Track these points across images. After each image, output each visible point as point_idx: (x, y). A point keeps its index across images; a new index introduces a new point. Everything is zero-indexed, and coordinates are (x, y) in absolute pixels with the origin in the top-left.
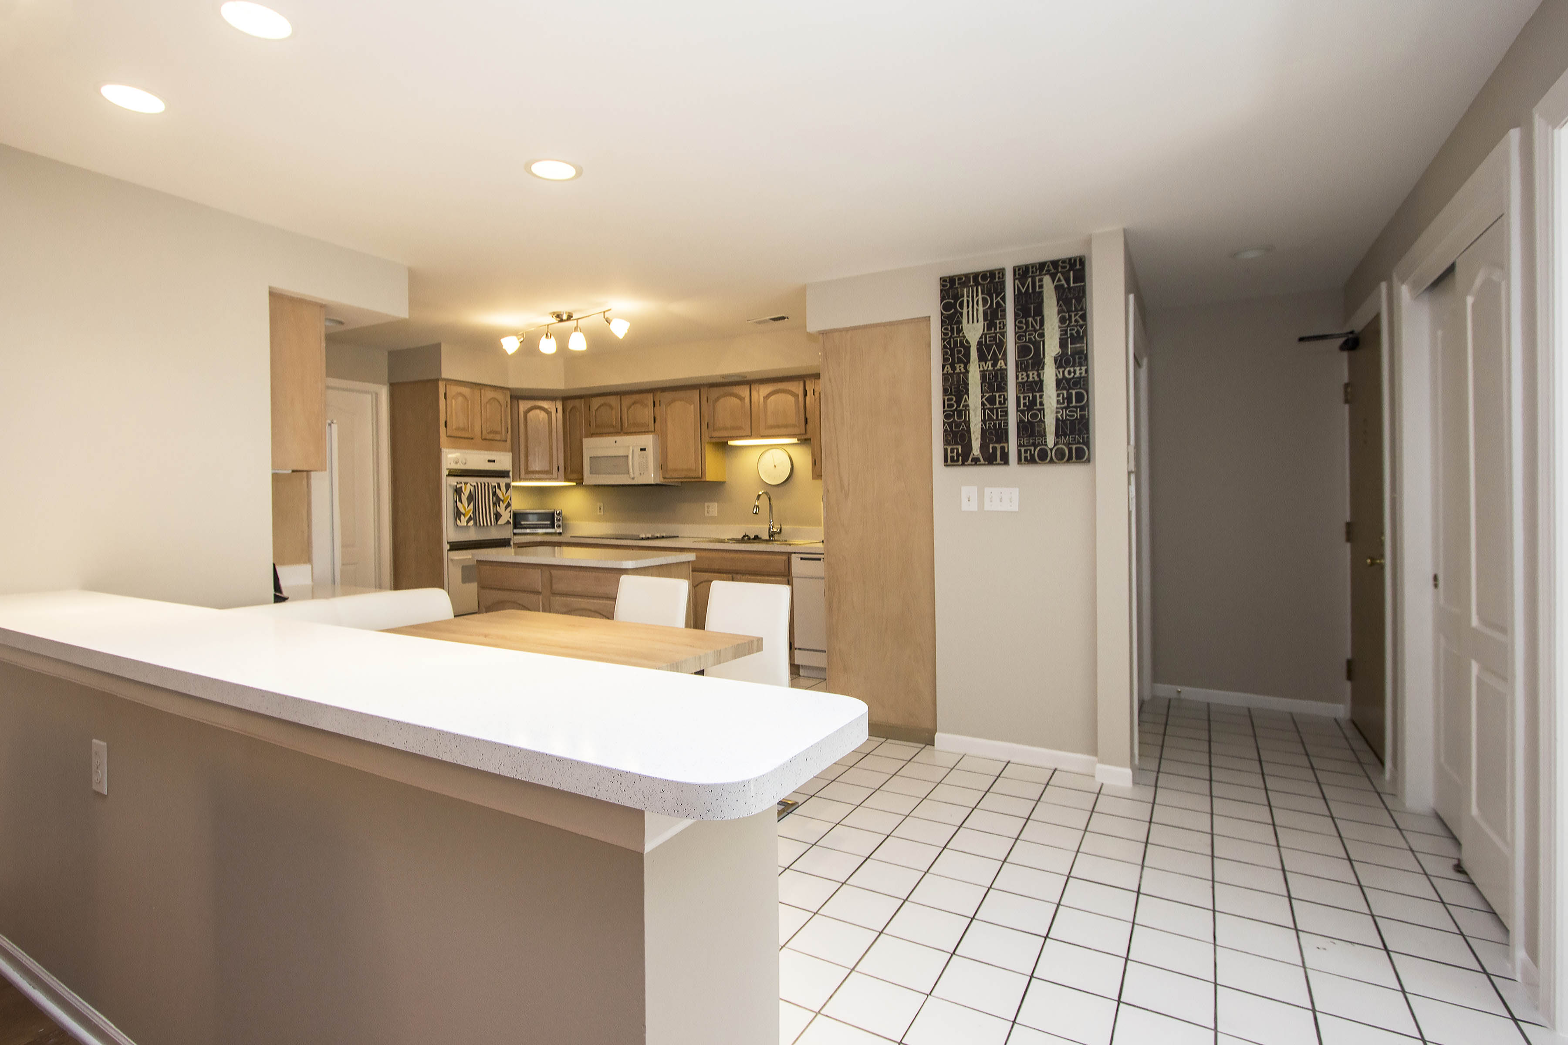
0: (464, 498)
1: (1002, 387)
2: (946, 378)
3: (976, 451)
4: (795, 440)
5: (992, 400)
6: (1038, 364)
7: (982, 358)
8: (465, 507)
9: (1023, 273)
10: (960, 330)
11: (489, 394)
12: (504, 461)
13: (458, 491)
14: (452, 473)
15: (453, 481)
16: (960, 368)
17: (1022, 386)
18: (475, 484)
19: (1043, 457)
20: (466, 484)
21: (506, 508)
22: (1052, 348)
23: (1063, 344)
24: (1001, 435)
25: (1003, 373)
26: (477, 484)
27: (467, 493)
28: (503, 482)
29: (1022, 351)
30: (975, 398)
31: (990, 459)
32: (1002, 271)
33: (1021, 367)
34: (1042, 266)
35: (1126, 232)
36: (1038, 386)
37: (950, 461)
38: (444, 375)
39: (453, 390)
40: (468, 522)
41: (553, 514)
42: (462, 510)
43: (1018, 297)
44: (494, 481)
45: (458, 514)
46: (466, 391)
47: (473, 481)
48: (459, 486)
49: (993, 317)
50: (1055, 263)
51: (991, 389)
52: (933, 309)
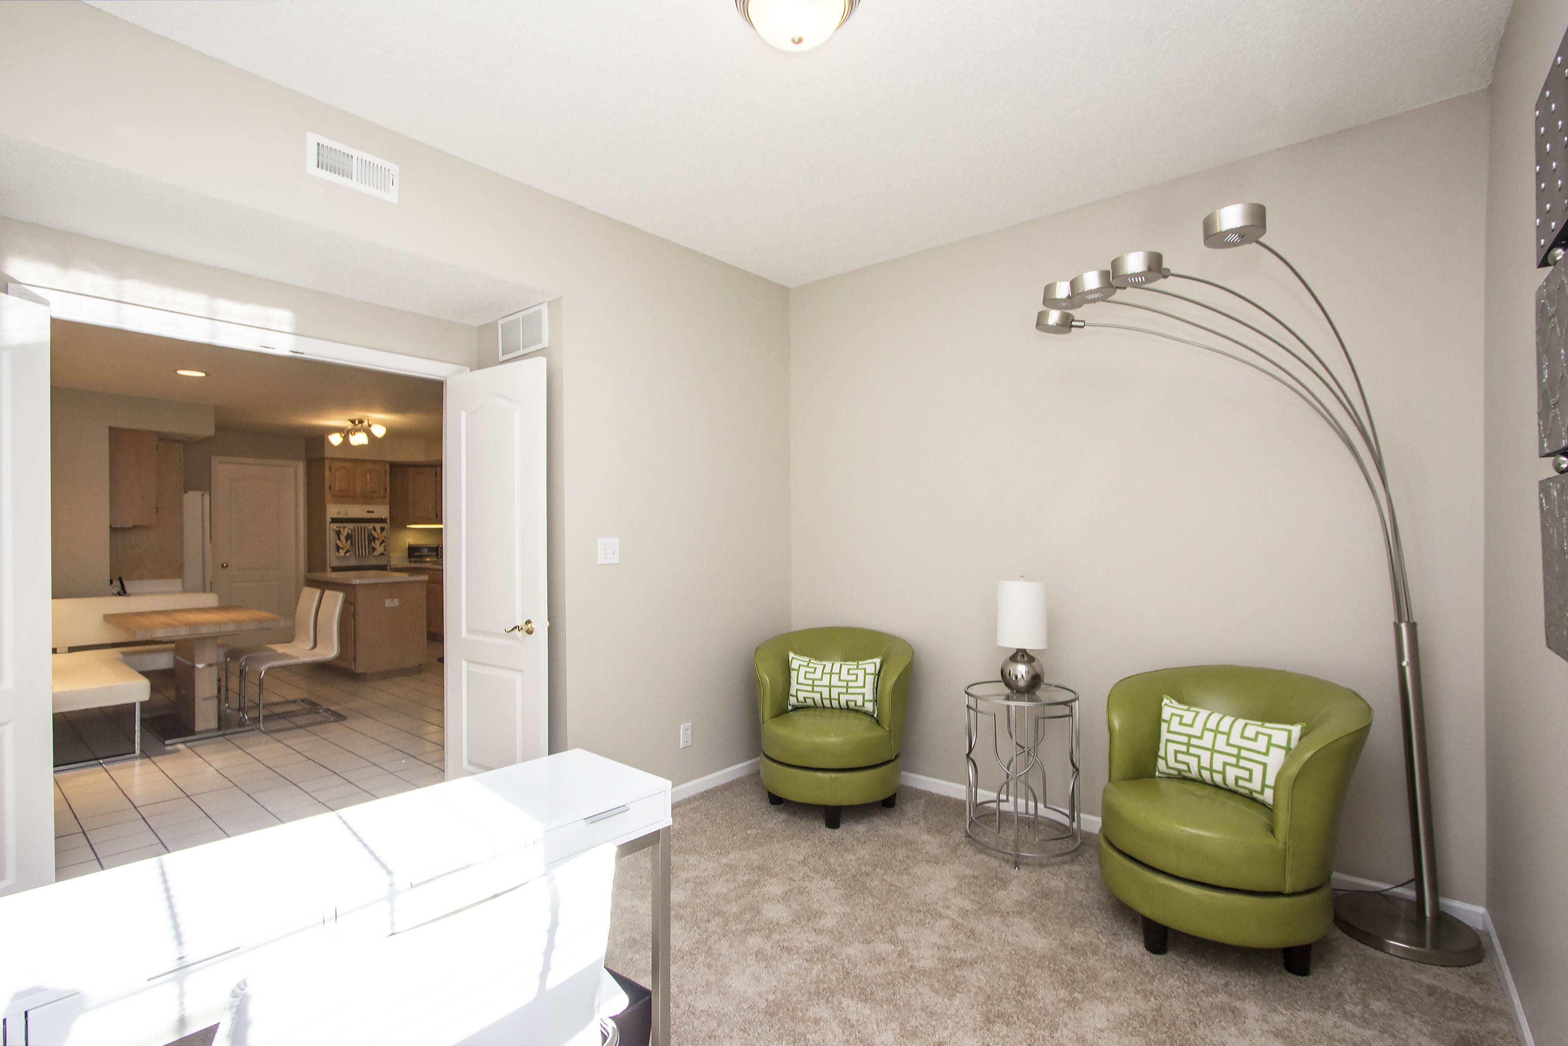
0: (343, 538)
8: (343, 542)
11: (369, 466)
12: (382, 511)
13: (338, 533)
14: (334, 520)
15: (334, 526)
18: (353, 528)
20: (344, 528)
21: (381, 544)
26: (354, 528)
27: (345, 534)
28: (378, 526)
38: (326, 455)
39: (337, 464)
40: (346, 553)
41: (437, 548)
42: (341, 545)
44: (370, 526)
45: (338, 548)
46: (349, 465)
47: (351, 526)
48: (338, 529)
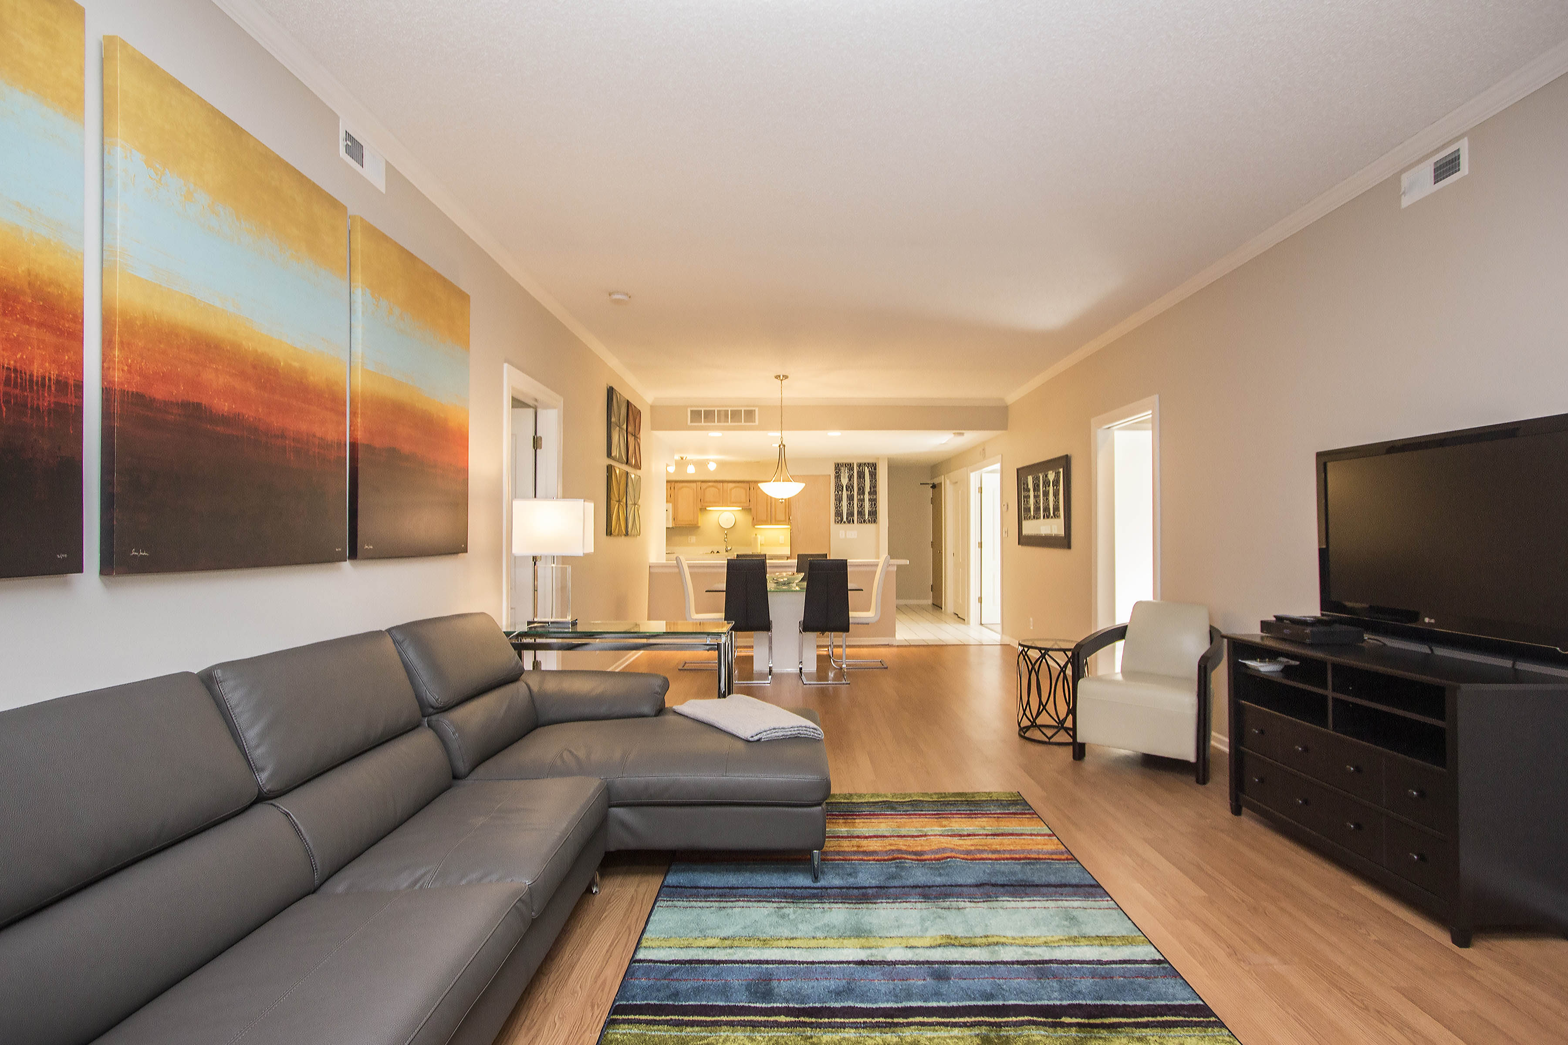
1: (853, 500)
2: (836, 495)
3: (845, 519)
4: (741, 509)
5: (850, 504)
6: (864, 493)
7: (847, 490)
9: (859, 465)
10: (840, 481)
16: (840, 493)
17: (859, 500)
19: (865, 521)
22: (867, 489)
23: (870, 488)
24: (853, 515)
25: (853, 494)
29: (859, 489)
30: (845, 503)
31: (849, 522)
32: (853, 464)
33: (858, 494)
34: (865, 464)
35: (888, 458)
36: (863, 500)
37: (836, 522)
43: (858, 472)
49: (851, 478)
50: (868, 464)
51: (849, 499)
52: (832, 473)
